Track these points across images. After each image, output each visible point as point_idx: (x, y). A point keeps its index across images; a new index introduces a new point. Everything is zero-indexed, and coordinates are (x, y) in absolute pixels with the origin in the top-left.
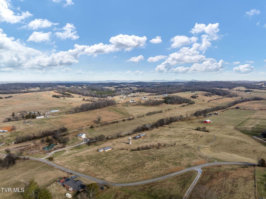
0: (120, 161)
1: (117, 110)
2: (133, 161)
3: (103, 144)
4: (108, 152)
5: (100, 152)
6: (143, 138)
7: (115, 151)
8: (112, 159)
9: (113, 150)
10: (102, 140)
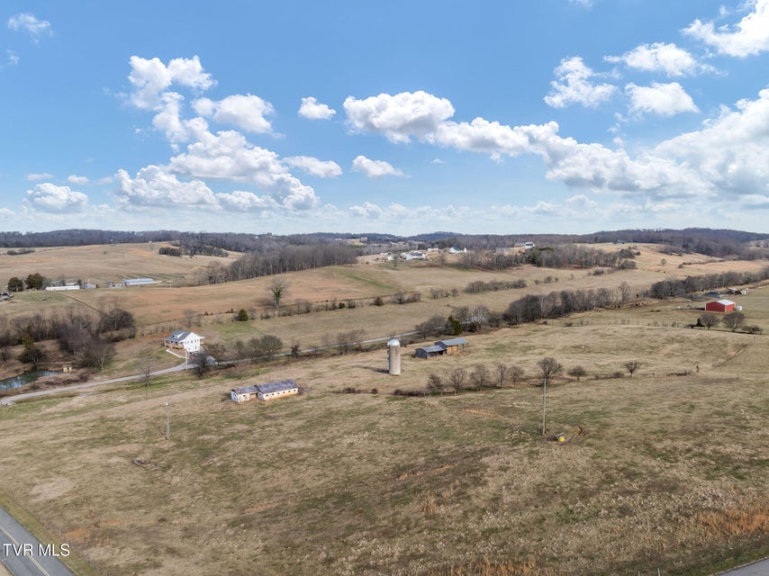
0: (318, 443)
1: (357, 275)
2: (398, 446)
3: (268, 371)
4: (275, 404)
5: (236, 403)
6: (458, 355)
7: (310, 398)
8: (279, 432)
9: (305, 396)
10: (267, 360)
